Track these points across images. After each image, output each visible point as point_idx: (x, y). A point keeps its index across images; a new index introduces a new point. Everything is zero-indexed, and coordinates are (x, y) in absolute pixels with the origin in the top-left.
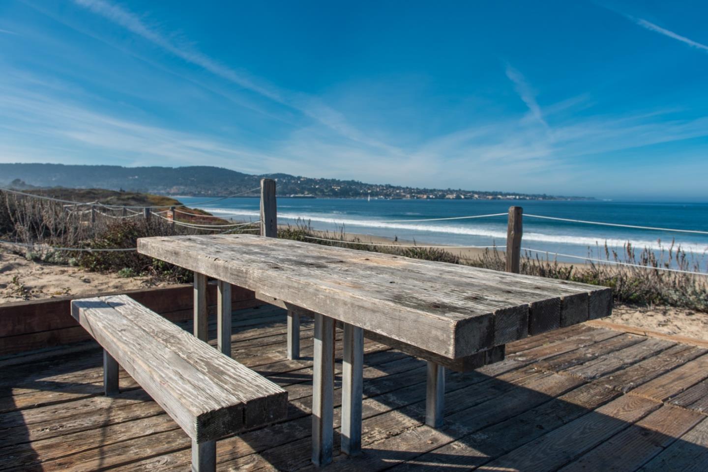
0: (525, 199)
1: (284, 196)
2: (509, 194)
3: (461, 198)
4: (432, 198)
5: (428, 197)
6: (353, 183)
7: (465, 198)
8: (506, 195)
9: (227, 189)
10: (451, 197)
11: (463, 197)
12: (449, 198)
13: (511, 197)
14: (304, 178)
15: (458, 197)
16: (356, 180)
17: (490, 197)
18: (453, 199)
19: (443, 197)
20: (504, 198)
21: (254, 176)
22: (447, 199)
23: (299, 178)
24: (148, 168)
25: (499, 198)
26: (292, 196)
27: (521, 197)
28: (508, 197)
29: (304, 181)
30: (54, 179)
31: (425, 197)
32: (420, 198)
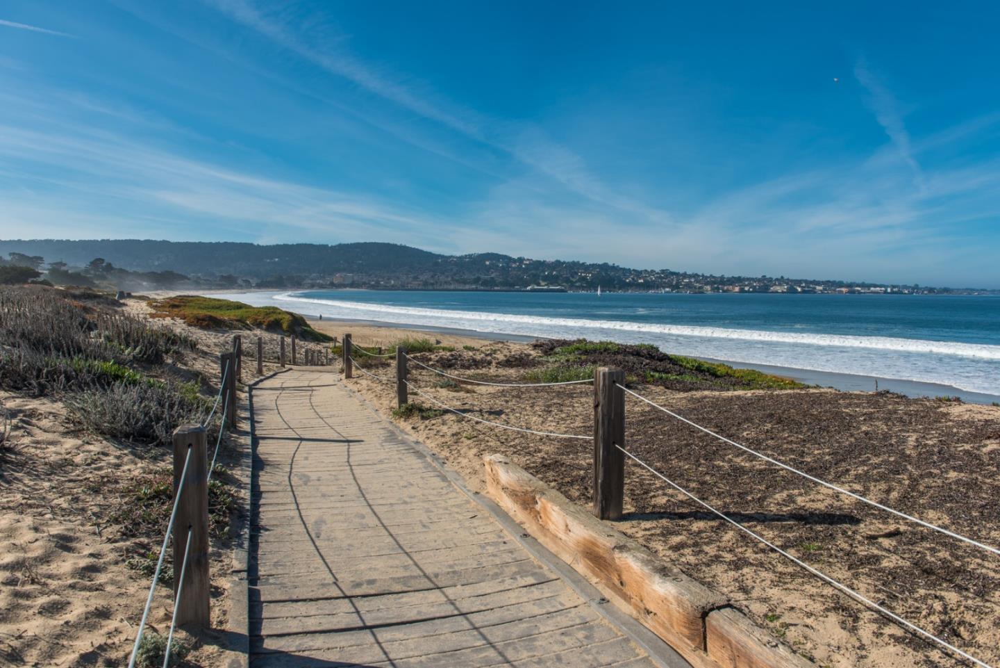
0: (902, 293)
1: (512, 289)
2: (875, 286)
3: (796, 291)
4: (749, 292)
5: (742, 291)
6: (605, 267)
7: (803, 292)
8: (869, 286)
9: (416, 278)
10: (779, 289)
11: (799, 289)
12: (777, 292)
13: (878, 289)
14: (528, 260)
15: (792, 290)
16: (611, 264)
17: (844, 290)
18: (783, 292)
19: (765, 289)
20: (866, 290)
21: (451, 256)
22: (772, 292)
23: (521, 260)
24: (293, 245)
25: (859, 292)
26: (529, 288)
27: (895, 290)
28: (872, 289)
29: (530, 264)
30: (156, 263)
31: (737, 289)
32: (727, 291)
